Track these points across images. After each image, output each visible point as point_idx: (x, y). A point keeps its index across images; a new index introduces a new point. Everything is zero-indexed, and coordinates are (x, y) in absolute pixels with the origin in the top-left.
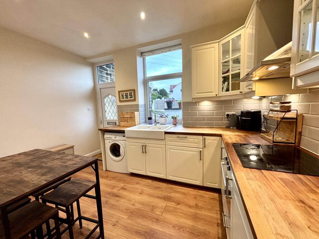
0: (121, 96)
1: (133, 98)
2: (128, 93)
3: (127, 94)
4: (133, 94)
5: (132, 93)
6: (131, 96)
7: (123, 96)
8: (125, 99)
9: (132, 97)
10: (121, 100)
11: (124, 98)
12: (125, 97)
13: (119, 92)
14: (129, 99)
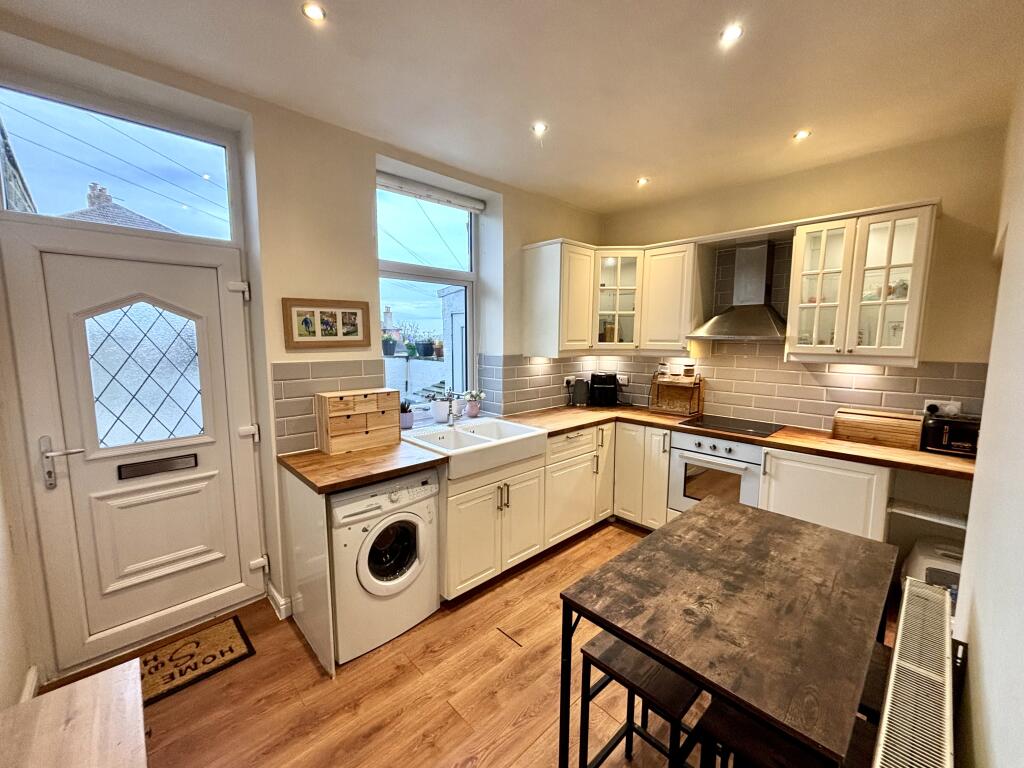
0: (296, 322)
1: (359, 337)
2: (339, 312)
3: (333, 316)
4: (359, 321)
5: (355, 314)
6: (352, 328)
7: (306, 322)
8: (319, 337)
9: (355, 332)
10: (297, 338)
11: (314, 333)
12: (318, 327)
13: (287, 304)
14: (340, 337)
